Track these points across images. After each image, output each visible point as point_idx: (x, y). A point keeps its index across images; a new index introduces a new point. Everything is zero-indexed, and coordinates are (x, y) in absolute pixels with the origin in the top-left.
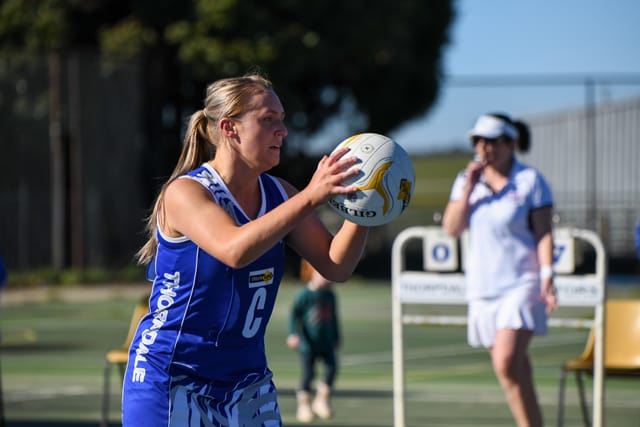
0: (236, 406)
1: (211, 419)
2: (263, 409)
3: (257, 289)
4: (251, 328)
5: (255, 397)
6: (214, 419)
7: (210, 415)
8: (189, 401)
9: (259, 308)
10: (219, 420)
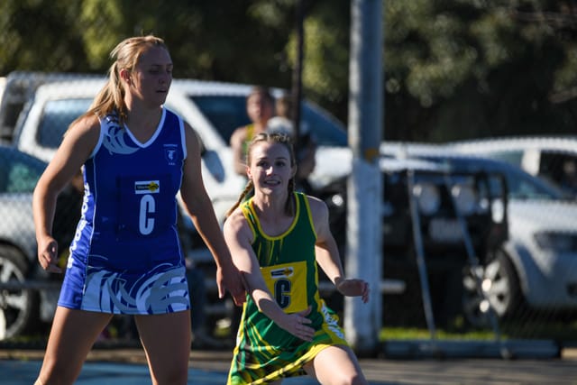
0: (149, 290)
1: (119, 299)
2: (172, 294)
3: (143, 195)
4: (146, 226)
5: (166, 284)
6: (122, 298)
7: (119, 296)
8: (103, 284)
9: (150, 211)
10: (126, 300)
